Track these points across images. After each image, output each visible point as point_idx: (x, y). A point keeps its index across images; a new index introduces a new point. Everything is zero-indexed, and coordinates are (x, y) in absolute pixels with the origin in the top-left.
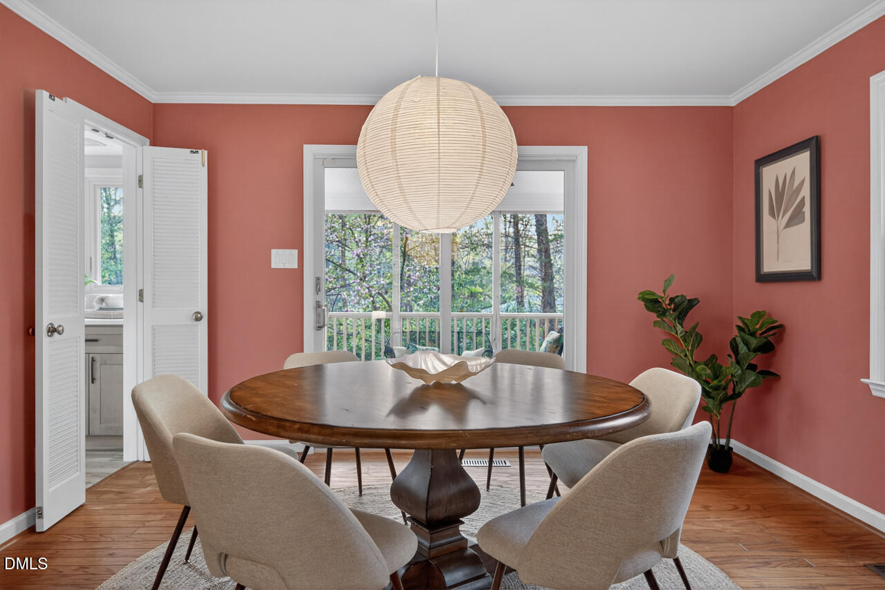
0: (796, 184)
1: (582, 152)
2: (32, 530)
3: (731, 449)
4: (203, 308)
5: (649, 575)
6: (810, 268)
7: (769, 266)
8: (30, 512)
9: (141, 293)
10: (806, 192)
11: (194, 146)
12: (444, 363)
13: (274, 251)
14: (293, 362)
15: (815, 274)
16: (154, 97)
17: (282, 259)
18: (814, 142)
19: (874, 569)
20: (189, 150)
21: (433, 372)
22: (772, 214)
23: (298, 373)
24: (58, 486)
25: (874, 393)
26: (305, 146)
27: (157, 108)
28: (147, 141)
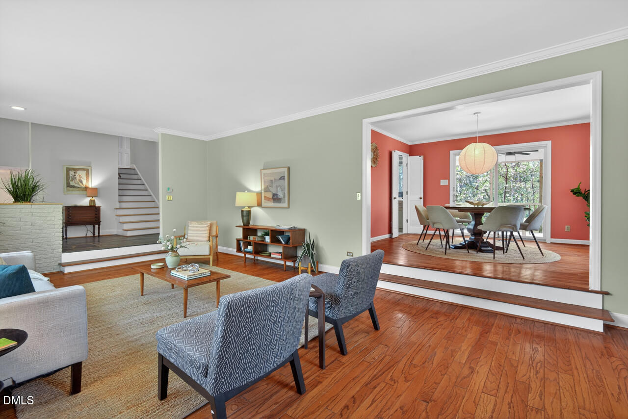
1: (549, 143)
4: (422, 196)
8: (391, 233)
9: (407, 192)
11: (420, 155)
16: (410, 144)
17: (443, 182)
26: (450, 151)
27: (411, 146)
28: (408, 155)
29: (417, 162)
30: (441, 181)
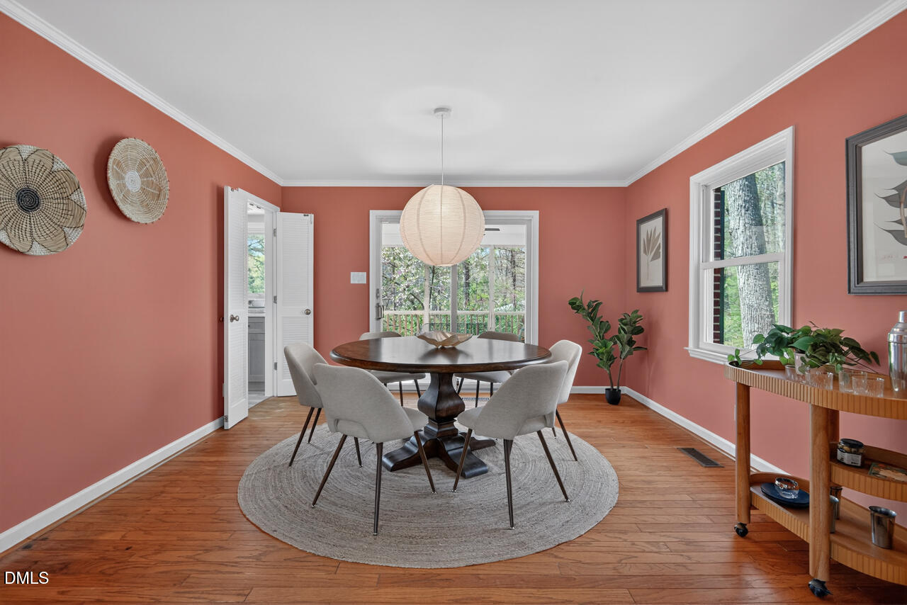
0: (657, 235)
1: (535, 215)
2: (222, 428)
3: (620, 391)
4: (311, 308)
5: (540, 433)
6: (662, 285)
7: (644, 284)
8: (221, 418)
9: (275, 298)
10: (661, 241)
11: (305, 211)
12: (446, 336)
13: (352, 273)
14: (365, 337)
15: (664, 288)
16: (282, 183)
17: (357, 278)
18: (664, 212)
19: (683, 451)
20: (303, 214)
21: (440, 341)
22: (645, 252)
23: (367, 342)
24: (236, 405)
25: (691, 355)
26: (371, 211)
27: (284, 189)
28: (279, 209)
29: (301, 226)
30: (352, 274)
